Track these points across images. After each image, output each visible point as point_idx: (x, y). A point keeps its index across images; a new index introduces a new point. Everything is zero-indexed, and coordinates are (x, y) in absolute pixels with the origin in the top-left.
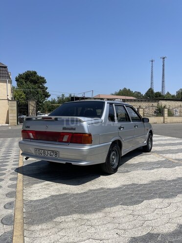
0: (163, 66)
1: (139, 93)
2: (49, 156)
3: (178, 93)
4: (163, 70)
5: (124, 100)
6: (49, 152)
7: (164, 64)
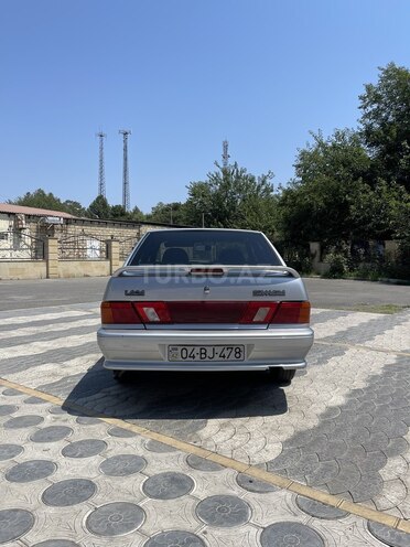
0: (125, 150)
1: (77, 204)
2: (217, 357)
3: (156, 211)
4: (126, 159)
5: (68, 219)
6: (218, 350)
7: (126, 147)
